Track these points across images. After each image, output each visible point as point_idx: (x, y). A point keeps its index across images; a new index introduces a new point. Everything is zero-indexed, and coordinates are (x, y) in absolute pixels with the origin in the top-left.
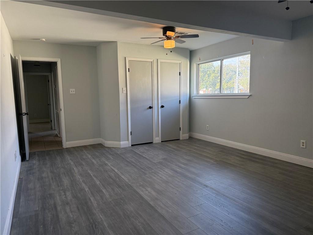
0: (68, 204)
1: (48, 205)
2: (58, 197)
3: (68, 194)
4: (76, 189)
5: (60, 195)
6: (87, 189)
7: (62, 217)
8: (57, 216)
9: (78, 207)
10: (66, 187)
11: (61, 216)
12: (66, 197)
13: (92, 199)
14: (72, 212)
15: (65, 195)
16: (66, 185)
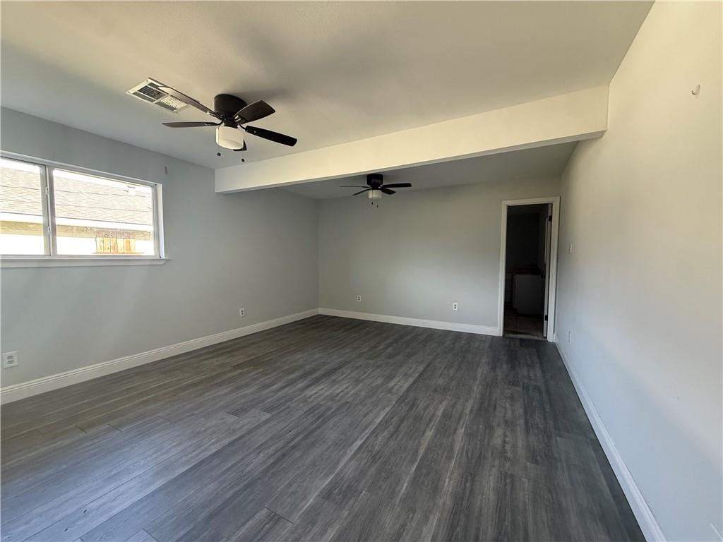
0: (506, 422)
1: (540, 437)
2: (520, 444)
3: (497, 441)
4: (479, 442)
5: (514, 446)
6: (461, 431)
7: (519, 409)
8: (526, 412)
9: (495, 409)
10: (496, 463)
11: (521, 411)
12: (505, 436)
13: (468, 411)
14: (505, 408)
15: (505, 442)
16: (494, 469)
